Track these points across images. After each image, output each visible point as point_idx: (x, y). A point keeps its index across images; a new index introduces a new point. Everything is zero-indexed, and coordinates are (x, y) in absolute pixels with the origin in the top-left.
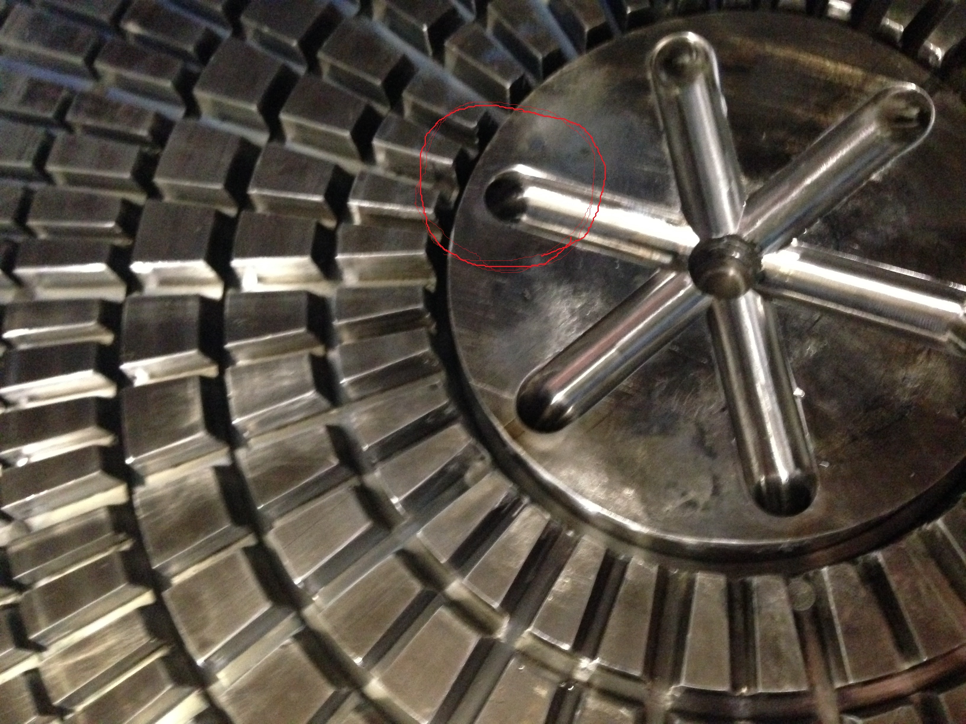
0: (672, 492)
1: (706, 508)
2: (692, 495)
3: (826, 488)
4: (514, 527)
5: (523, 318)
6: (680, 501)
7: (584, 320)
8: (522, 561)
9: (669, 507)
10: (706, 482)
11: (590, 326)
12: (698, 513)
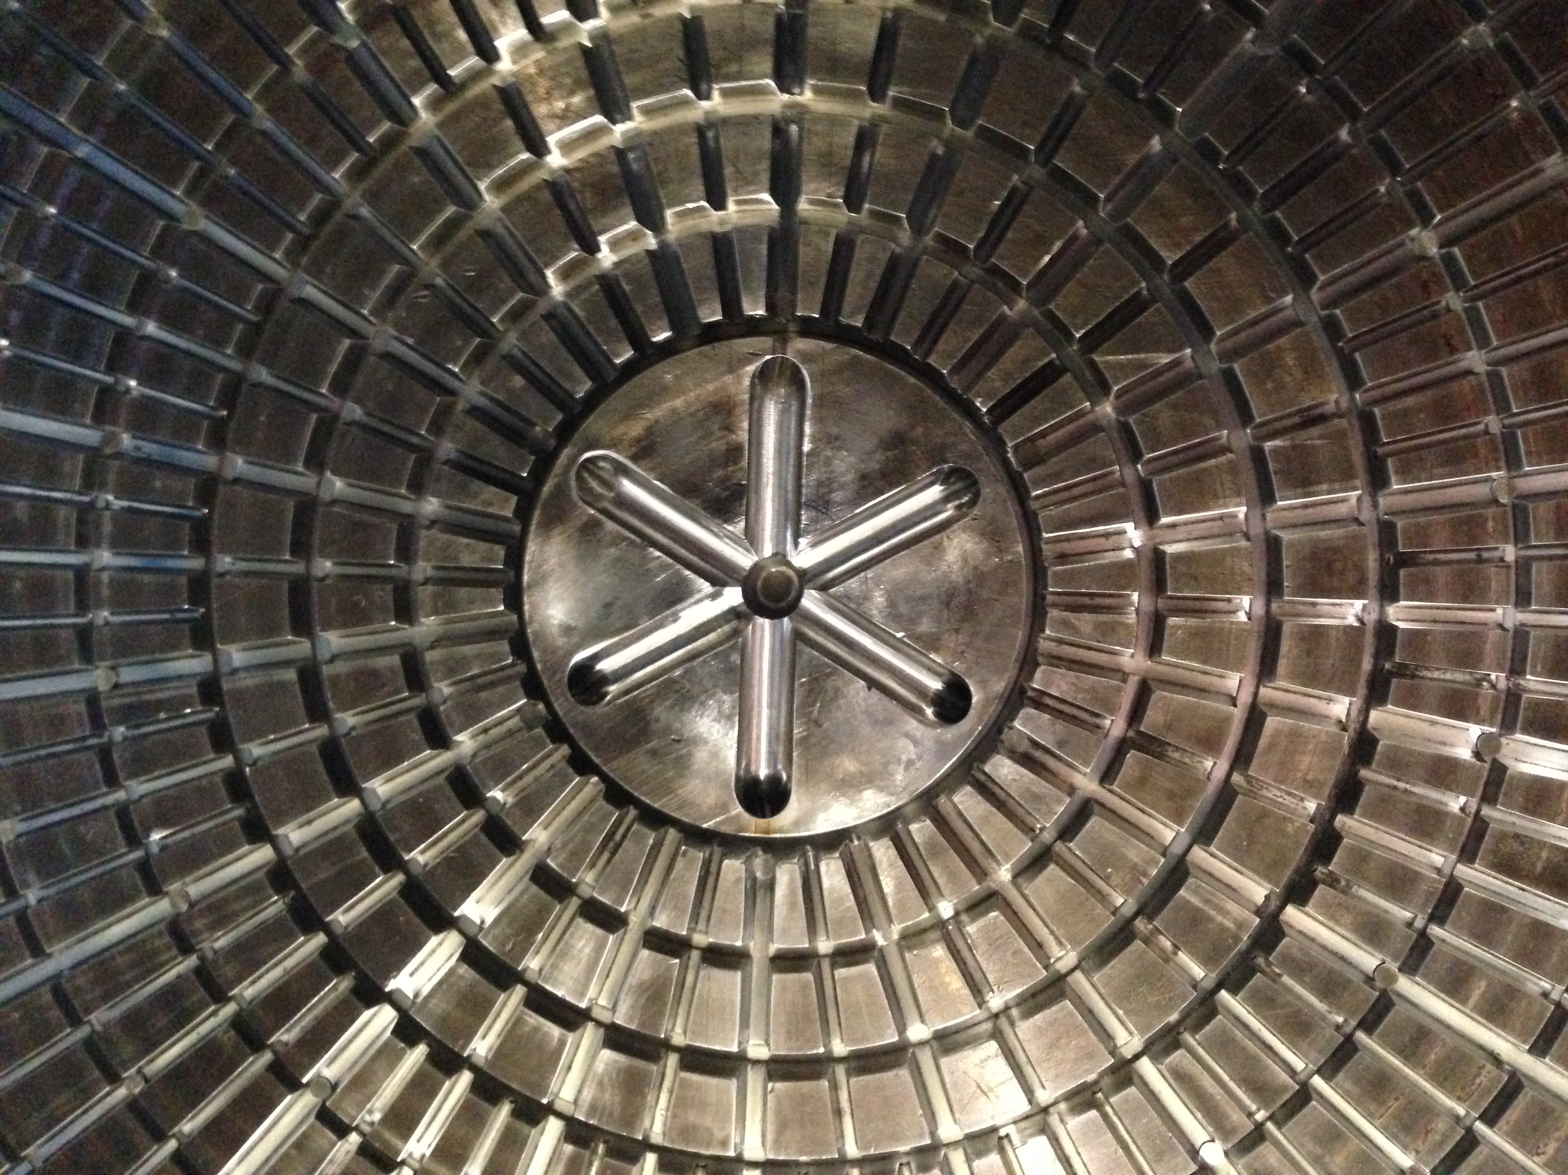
0: (891, 767)
1: (920, 758)
2: (904, 758)
3: (970, 677)
4: (826, 883)
5: (690, 754)
6: (901, 769)
7: (729, 718)
8: (852, 897)
9: (899, 777)
10: (903, 742)
11: (737, 718)
12: (918, 764)
